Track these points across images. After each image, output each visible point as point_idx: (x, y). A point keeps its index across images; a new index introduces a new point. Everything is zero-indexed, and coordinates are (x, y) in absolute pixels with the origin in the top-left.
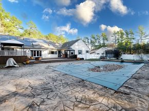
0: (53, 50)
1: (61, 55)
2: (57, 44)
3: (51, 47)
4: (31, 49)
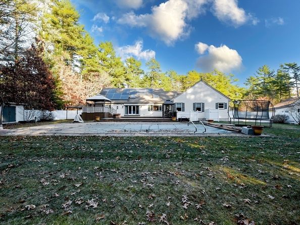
0: (157, 105)
3: (157, 99)
4: (125, 104)
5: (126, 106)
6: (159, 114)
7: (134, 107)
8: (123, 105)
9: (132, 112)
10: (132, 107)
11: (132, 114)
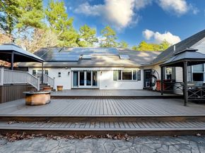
0: (129, 70)
1: (151, 85)
2: (143, 54)
3: (125, 61)
4: (73, 69)
5: (75, 72)
6: (137, 85)
7: (89, 74)
8: (69, 70)
9: (85, 82)
10: (85, 73)
11: (85, 86)
